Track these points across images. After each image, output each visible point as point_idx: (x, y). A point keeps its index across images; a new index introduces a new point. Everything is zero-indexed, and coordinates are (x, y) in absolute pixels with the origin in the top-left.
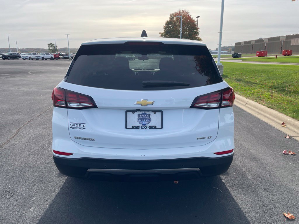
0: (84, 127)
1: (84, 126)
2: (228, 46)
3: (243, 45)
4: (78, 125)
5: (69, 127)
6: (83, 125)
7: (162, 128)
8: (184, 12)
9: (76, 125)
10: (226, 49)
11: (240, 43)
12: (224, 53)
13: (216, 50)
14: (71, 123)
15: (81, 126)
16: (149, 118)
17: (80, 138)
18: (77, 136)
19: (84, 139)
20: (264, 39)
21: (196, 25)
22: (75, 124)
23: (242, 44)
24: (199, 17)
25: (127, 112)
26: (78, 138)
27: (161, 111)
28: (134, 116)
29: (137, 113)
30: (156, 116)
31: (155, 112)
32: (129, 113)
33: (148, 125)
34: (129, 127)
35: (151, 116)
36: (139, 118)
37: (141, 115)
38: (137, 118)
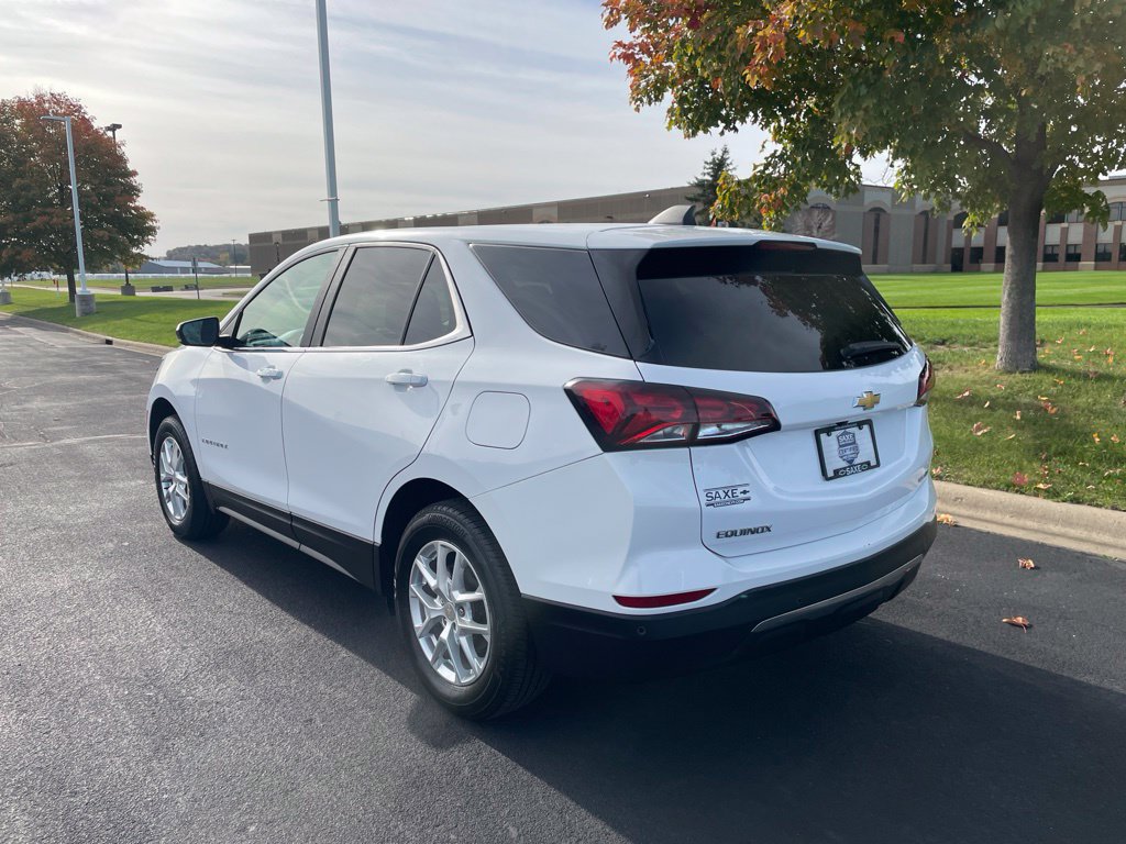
0: (747, 495)
1: (745, 492)
2: (211, 243)
3: (281, 242)
4: (730, 494)
5: (703, 506)
6: (742, 489)
7: (878, 465)
8: (58, 103)
9: (723, 495)
10: (207, 253)
11: (267, 236)
12: (206, 269)
13: (165, 259)
14: (708, 492)
15: (738, 492)
16: (854, 443)
17: (734, 533)
18: (723, 529)
19: (744, 532)
20: (348, 225)
21: (121, 160)
22: (721, 492)
23: (274, 241)
24: (120, 126)
25: (817, 433)
26: (727, 536)
27: (869, 422)
28: (830, 442)
29: (834, 434)
30: (863, 436)
31: (860, 425)
32: (823, 437)
33: (857, 461)
34: (830, 474)
35: (856, 437)
36: (840, 446)
37: (842, 439)
38: (837, 446)
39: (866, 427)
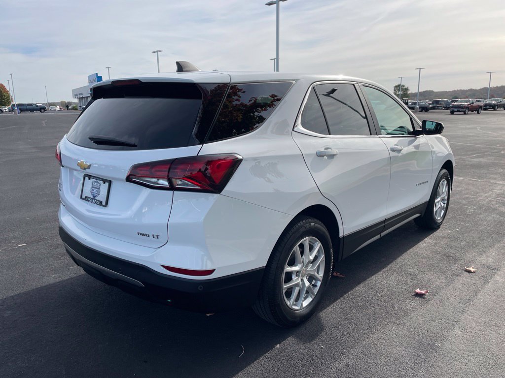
7: (106, 206)
16: (99, 189)
25: (85, 176)
27: (110, 182)
28: (89, 183)
29: (92, 180)
30: (104, 187)
31: (104, 181)
32: (87, 178)
33: (97, 198)
34: (84, 197)
35: (101, 186)
36: (93, 187)
37: (94, 184)
38: (91, 186)
39: (107, 184)
